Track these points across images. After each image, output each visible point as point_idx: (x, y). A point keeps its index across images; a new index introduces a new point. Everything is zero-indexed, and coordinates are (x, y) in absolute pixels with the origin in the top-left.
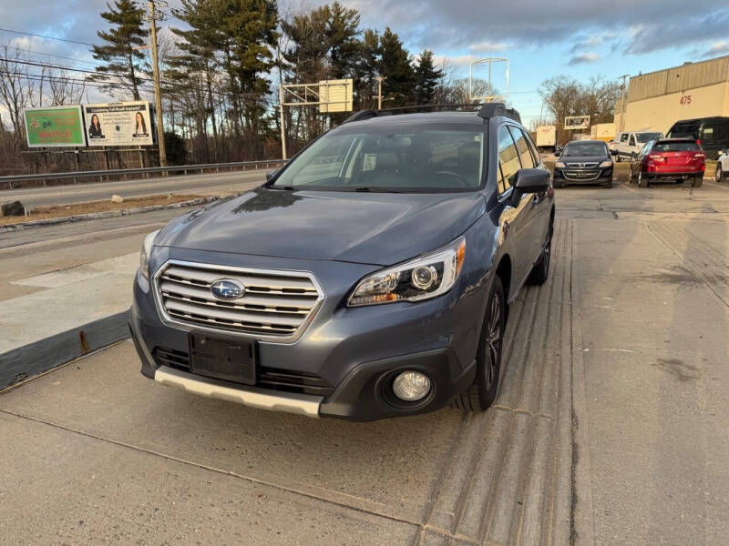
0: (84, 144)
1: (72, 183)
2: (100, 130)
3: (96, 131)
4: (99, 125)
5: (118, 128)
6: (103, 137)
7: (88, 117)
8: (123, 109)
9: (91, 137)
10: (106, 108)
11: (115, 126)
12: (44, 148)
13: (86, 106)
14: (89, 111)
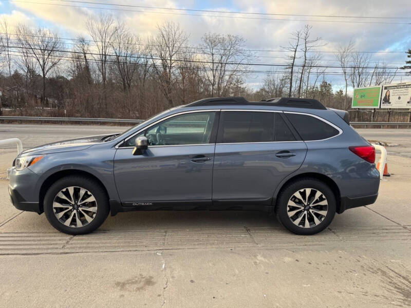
0: (379, 107)
1: (380, 128)
2: (389, 99)
3: (387, 100)
4: (389, 96)
5: (399, 98)
6: (390, 103)
7: (385, 91)
8: (405, 87)
9: (383, 103)
10: (396, 86)
11: (398, 96)
12: (359, 109)
13: (384, 86)
14: (386, 88)
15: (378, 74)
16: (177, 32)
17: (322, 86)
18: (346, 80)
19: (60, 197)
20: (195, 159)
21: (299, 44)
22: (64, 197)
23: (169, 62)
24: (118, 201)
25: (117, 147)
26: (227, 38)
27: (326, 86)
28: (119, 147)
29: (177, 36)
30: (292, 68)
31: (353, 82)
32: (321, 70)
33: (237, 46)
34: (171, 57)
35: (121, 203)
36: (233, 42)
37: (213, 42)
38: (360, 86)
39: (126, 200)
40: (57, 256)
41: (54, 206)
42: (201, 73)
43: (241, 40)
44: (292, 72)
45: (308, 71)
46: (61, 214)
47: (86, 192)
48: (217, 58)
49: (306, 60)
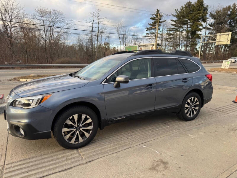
8: (148, 46)
10: (144, 45)
13: (139, 45)
14: (140, 46)
15: (134, 39)
16: (14, 3)
17: (105, 44)
18: (120, 42)
19: (68, 123)
20: (148, 87)
21: (94, 19)
22: (70, 123)
23: (9, 23)
24: (106, 119)
25: (103, 83)
26: (52, 11)
27: (107, 44)
28: (104, 83)
29: (14, 6)
30: (92, 33)
31: (123, 43)
32: (107, 35)
33: (59, 18)
34: (11, 20)
35: (108, 120)
36: (57, 15)
37: (43, 13)
38: (126, 45)
39: (110, 117)
40: (85, 165)
41: (63, 131)
42: (37, 33)
43: (62, 14)
44: (92, 35)
45: (101, 35)
46: (68, 136)
47: (86, 117)
48: (47, 23)
49: (99, 29)
